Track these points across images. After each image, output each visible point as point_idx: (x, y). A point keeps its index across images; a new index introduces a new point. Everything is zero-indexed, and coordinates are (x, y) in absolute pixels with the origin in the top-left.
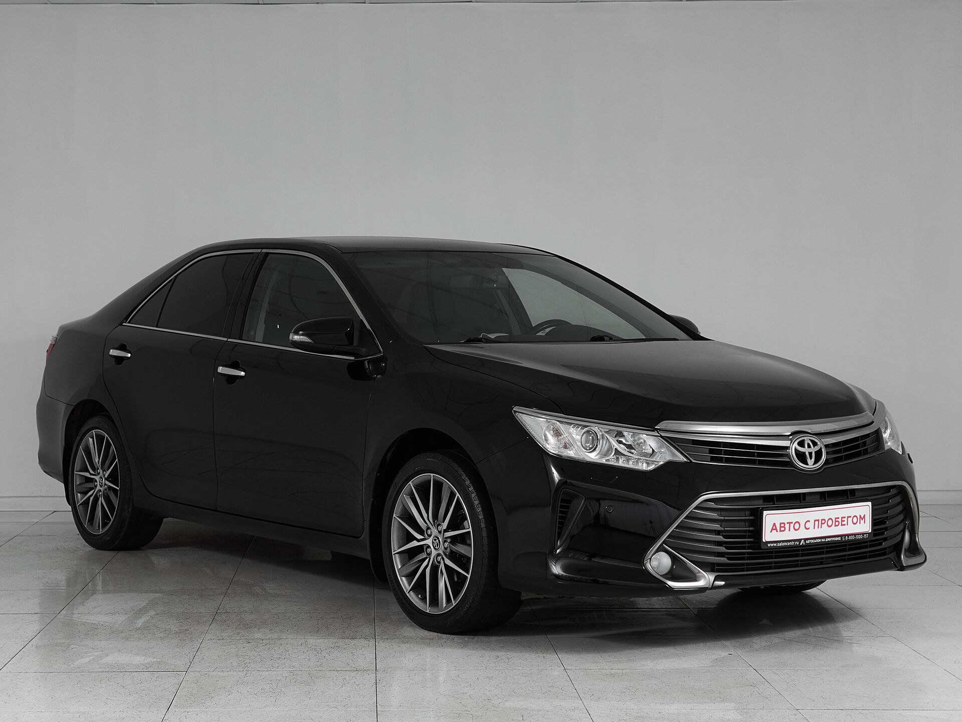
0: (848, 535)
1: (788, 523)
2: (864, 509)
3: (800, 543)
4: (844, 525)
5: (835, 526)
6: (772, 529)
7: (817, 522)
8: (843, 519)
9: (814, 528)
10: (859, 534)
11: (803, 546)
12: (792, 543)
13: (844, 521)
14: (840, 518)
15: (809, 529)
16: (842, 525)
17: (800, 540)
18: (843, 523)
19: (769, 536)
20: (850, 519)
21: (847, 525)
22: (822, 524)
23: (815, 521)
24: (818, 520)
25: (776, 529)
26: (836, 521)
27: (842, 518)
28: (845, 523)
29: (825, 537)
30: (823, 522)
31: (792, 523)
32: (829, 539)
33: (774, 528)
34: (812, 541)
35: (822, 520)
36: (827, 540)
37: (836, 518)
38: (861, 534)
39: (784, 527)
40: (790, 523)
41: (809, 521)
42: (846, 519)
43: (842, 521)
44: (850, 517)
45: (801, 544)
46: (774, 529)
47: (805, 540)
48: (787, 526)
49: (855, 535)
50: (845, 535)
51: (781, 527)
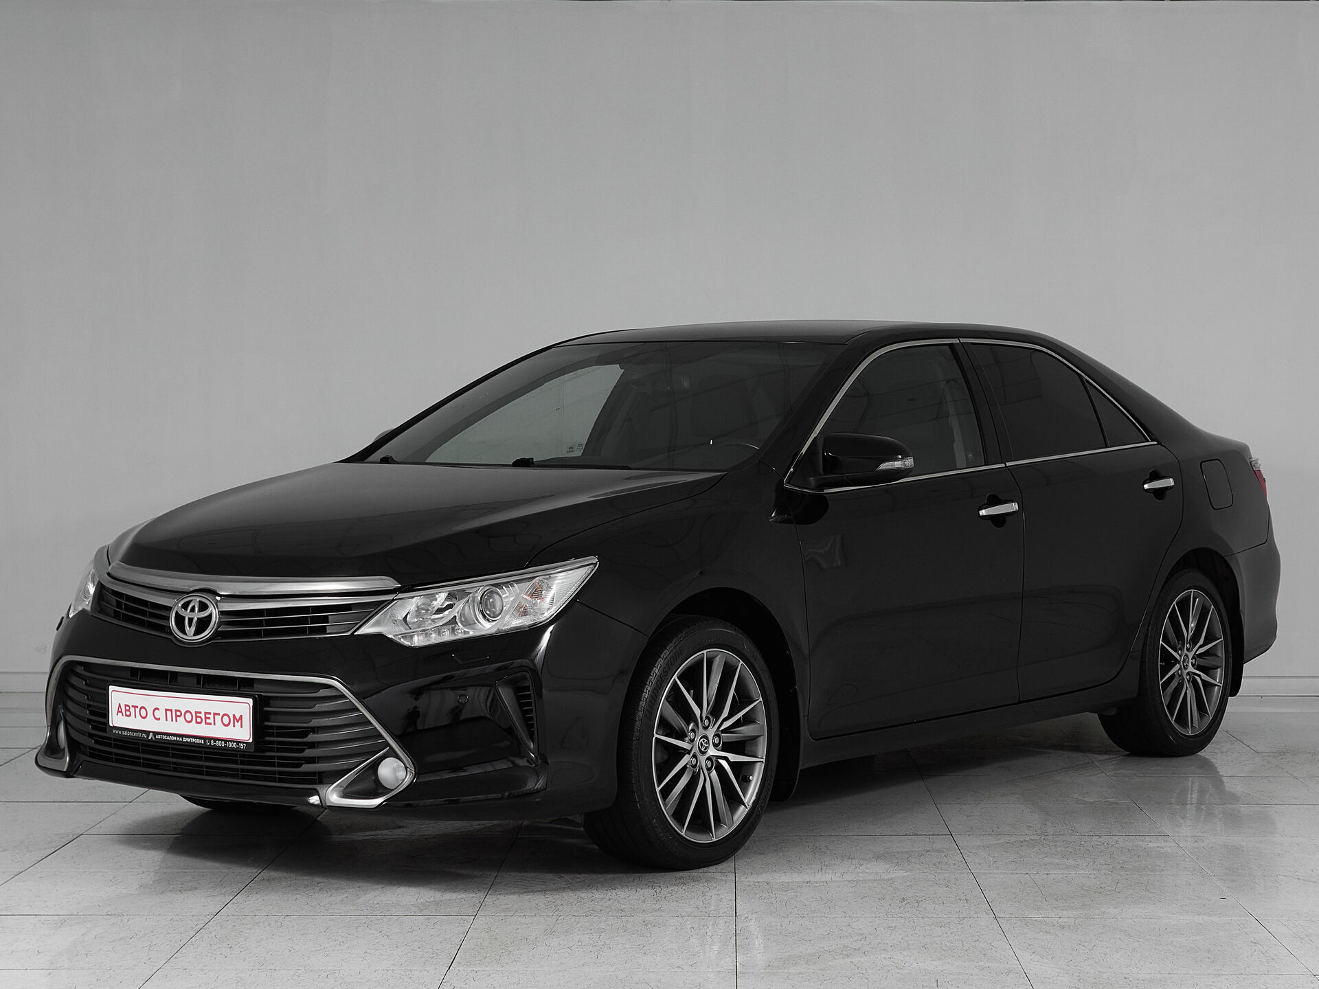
0: (215, 739)
1: (133, 706)
2: (242, 707)
3: (148, 736)
4: (210, 724)
5: (197, 722)
6: (118, 712)
7: (169, 713)
8: (207, 716)
9: (167, 720)
10: (231, 741)
11: (151, 741)
12: (139, 734)
13: (209, 718)
14: (203, 714)
15: (159, 719)
16: (206, 723)
17: (148, 733)
18: (208, 721)
19: (116, 720)
20: (218, 718)
21: (214, 724)
22: (177, 716)
23: (166, 710)
24: (171, 710)
25: (121, 712)
26: (197, 717)
27: (206, 713)
28: (211, 721)
29: (182, 736)
30: (178, 713)
31: (137, 707)
32: (189, 740)
33: (120, 710)
34: (164, 737)
35: (176, 711)
36: (185, 740)
37: (196, 713)
38: (234, 742)
39: (129, 710)
40: (135, 707)
41: (158, 709)
42: (211, 716)
43: (206, 718)
44: (219, 714)
45: (150, 738)
46: (120, 712)
47: (155, 733)
48: (132, 710)
49: (226, 741)
50: (210, 739)
51: (126, 710)
